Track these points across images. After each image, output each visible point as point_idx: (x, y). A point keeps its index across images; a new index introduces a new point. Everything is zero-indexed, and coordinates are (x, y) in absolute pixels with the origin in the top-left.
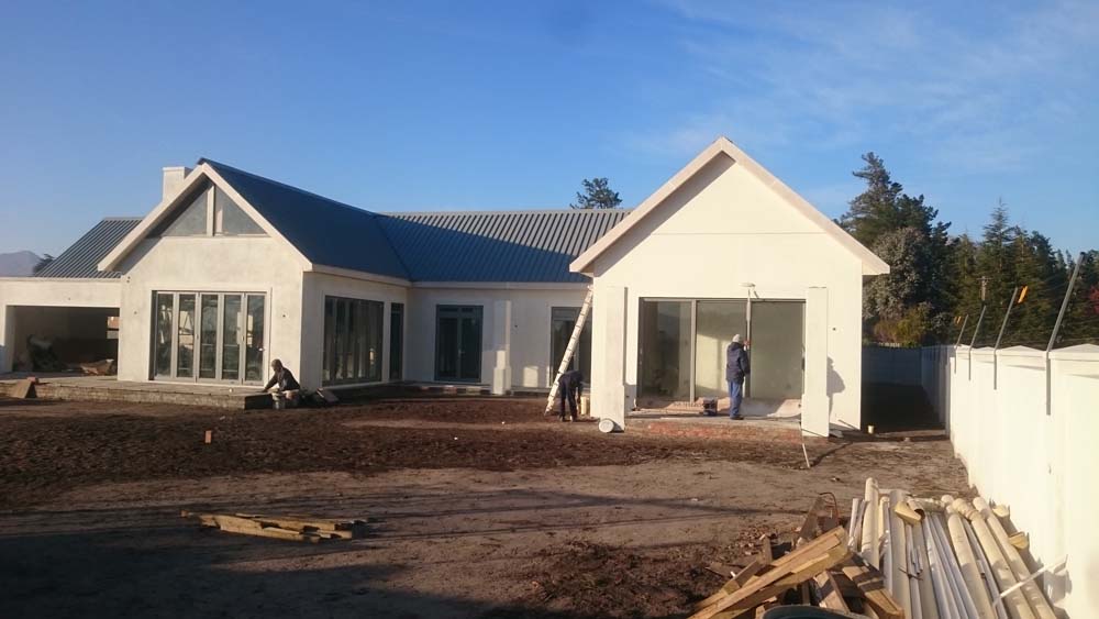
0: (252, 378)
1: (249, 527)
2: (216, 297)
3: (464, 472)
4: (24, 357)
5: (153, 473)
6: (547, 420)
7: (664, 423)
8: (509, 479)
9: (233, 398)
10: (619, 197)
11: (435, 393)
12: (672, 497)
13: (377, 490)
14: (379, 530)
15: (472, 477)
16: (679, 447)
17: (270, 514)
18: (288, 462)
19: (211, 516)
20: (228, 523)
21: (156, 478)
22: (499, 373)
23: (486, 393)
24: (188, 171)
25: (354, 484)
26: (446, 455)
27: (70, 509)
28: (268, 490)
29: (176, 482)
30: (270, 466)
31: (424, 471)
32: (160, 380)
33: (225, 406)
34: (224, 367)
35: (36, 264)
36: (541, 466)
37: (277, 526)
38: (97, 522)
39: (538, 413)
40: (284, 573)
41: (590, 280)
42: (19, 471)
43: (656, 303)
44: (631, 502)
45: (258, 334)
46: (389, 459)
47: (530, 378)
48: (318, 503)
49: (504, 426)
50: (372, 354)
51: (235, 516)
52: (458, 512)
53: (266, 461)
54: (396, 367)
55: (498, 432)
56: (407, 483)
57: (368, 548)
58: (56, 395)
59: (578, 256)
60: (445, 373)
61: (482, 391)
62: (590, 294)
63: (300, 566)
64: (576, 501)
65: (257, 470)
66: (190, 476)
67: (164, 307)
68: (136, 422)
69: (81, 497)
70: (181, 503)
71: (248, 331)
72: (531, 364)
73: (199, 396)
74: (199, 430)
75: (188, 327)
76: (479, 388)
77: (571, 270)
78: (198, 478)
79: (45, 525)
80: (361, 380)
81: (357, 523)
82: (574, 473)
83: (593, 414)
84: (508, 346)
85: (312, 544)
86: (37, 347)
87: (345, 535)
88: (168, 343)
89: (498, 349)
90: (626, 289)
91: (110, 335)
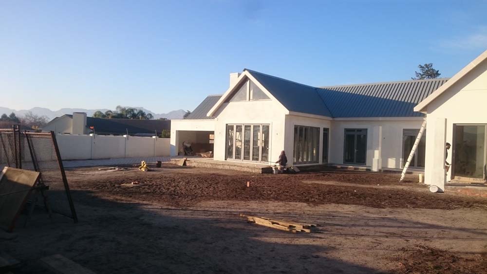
0: (264, 161)
1: (267, 223)
2: (250, 126)
3: (360, 207)
4: (182, 150)
5: (229, 197)
6: (401, 185)
7: (467, 189)
8: (384, 212)
9: (257, 168)
10: (439, 73)
11: (344, 170)
12: (475, 228)
13: (320, 212)
14: (322, 230)
15: (364, 210)
16: (477, 202)
17: (274, 218)
18: (281, 197)
19: (251, 217)
20: (259, 221)
21: (230, 199)
22: (375, 161)
23: (369, 170)
24: (239, 75)
25: (309, 208)
26: (351, 199)
27: (200, 209)
28: (273, 208)
29: (237, 202)
30: (273, 198)
31: (340, 205)
32: (229, 160)
33: (254, 171)
34: (253, 156)
35: (184, 114)
36: (399, 207)
37: (278, 224)
38: (210, 215)
39: (396, 181)
40: (282, 244)
41: (424, 115)
42: (182, 193)
43: (463, 126)
44: (450, 228)
45: (266, 142)
46: (324, 198)
47: (392, 164)
48: (294, 216)
49: (378, 186)
50: (314, 151)
51: (260, 218)
52: (359, 226)
53: (271, 196)
54: (325, 157)
55: (376, 189)
56: (333, 210)
57: (317, 237)
58: (193, 165)
59: (417, 104)
60: (349, 160)
61: (367, 170)
62: (425, 122)
63: (289, 242)
64: (419, 226)
65: (269, 199)
66: (242, 200)
67: (230, 131)
68: (221, 177)
69: (203, 205)
70: (240, 210)
71: (262, 141)
72: (392, 157)
73: (243, 167)
74: (244, 181)
75: (239, 139)
76: (365, 168)
77: (414, 111)
78: (245, 201)
79: (192, 215)
80: (310, 162)
81: (312, 226)
82: (417, 211)
83: (426, 182)
84: (380, 148)
85: (293, 233)
86: (186, 146)
87: (307, 231)
88: (232, 145)
89: (376, 149)
90: (446, 119)
91: (211, 142)
